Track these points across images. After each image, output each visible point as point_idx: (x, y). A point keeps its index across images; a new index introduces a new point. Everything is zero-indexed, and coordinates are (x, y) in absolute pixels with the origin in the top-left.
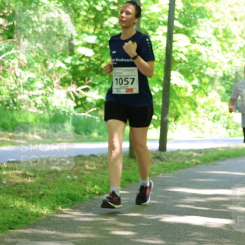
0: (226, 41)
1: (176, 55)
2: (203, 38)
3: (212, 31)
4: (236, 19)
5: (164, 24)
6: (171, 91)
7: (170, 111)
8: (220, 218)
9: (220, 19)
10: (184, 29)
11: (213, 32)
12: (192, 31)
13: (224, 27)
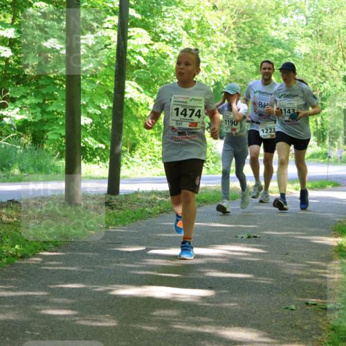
0: (202, 38)
1: (133, 56)
2: (169, 34)
3: (182, 23)
4: (215, 7)
5: (115, 12)
6: (125, 109)
7: (124, 137)
8: (194, 288)
9: (193, 7)
10: (143, 20)
11: (183, 26)
12: (154, 22)
13: (199, 19)
